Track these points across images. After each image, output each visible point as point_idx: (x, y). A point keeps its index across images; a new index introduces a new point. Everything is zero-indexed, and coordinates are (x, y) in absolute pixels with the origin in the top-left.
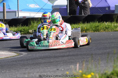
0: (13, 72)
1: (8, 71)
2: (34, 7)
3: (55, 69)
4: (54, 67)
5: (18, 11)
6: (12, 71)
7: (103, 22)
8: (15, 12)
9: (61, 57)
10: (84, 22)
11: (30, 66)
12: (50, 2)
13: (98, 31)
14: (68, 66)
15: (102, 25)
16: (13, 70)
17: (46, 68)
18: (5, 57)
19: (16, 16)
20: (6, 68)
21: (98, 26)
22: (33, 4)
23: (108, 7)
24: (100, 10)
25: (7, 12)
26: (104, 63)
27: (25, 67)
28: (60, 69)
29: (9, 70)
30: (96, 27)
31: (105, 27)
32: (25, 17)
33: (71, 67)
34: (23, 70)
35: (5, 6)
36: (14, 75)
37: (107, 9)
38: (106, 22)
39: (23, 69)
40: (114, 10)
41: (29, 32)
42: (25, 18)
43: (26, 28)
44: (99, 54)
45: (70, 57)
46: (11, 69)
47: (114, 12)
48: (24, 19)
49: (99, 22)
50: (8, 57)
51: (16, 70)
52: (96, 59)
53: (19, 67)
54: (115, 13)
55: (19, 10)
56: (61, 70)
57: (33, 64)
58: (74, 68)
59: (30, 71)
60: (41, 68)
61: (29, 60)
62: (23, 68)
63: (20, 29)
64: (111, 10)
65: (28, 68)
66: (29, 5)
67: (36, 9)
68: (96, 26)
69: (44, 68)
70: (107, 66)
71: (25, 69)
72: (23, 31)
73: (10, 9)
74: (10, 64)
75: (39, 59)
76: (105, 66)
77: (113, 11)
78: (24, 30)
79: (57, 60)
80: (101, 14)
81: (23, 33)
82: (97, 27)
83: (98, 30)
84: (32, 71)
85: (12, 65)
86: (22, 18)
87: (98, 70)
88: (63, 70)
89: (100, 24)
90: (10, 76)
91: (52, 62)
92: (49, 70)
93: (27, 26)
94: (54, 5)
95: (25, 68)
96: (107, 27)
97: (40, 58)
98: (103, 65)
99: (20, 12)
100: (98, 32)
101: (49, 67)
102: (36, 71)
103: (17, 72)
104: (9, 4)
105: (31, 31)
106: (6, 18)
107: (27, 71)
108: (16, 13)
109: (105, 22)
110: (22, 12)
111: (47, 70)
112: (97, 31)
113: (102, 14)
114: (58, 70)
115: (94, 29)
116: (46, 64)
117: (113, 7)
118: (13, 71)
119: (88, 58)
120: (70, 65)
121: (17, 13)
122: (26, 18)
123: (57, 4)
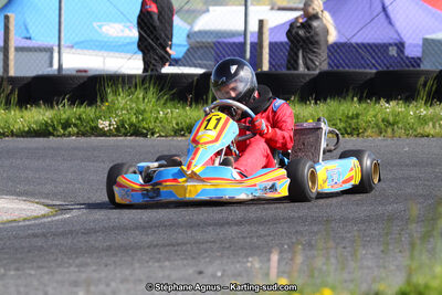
0: (31, 275)
1: (12, 273)
2: (120, 35)
3: (191, 271)
4: (185, 262)
5: (59, 45)
6: (28, 271)
7: (378, 101)
8: (50, 50)
9: (215, 225)
10: (304, 99)
11: (95, 255)
12: (182, 19)
13: (358, 135)
14: (239, 262)
15: (372, 112)
16: (32, 268)
17: (157, 264)
18: (5, 218)
19: (51, 65)
20: (5, 262)
21: (357, 116)
22: (116, 21)
23: (396, 44)
24: (367, 56)
25: (18, 49)
26: (374, 254)
27: (77, 257)
28: (209, 270)
29: (17, 269)
30: (348, 117)
31: (383, 121)
32: (85, 71)
33: (249, 264)
34: (72, 269)
35: (12, 27)
36: (37, 289)
37: (393, 51)
38: (388, 102)
39: (71, 265)
40: (419, 59)
41: (97, 127)
42: (84, 74)
43: (86, 112)
44: (355, 221)
45: (247, 228)
46: (26, 265)
47: (419, 66)
48: (83, 77)
49: (360, 100)
50: (15, 221)
51: (45, 270)
52: (343, 239)
53: (56, 260)
54: (423, 67)
55: (62, 43)
56: (214, 276)
57: (109, 248)
58: (261, 268)
59: (96, 275)
60: (137, 265)
61: (95, 232)
62: (71, 261)
63: (64, 116)
64: (407, 58)
65: (87, 265)
66: (100, 27)
67: (128, 43)
68: (350, 114)
69: (150, 264)
70: (385, 268)
71: (77, 266)
72: (75, 125)
73: (30, 38)
74: (23, 248)
75: (133, 229)
76: (378, 267)
77: (416, 61)
78: (80, 119)
79: (199, 236)
80: (368, 70)
81: (75, 130)
82: (352, 118)
83: (357, 129)
84: (103, 274)
85: (29, 251)
86: (74, 73)
87: (352, 281)
88: (219, 274)
89: (364, 105)
90: (22, 289)
91: (178, 245)
92: (167, 273)
93: (90, 104)
94: (196, 28)
95: (77, 261)
96: (391, 119)
97: (136, 228)
98: (370, 264)
99: (68, 50)
100: (354, 138)
101: (167, 263)
102: (118, 275)
103: (46, 277)
104: (28, 20)
105: (103, 124)
106: (12, 73)
107: (84, 276)
108: (52, 53)
109: (383, 102)
110: (73, 50)
111: (161, 275)
112: (351, 134)
113: (374, 71)
114: (201, 273)
115: (341, 125)
116: (156, 250)
117: (415, 46)
118: (33, 272)
119: (316, 233)
120: (247, 256)
121: (56, 55)
122: (90, 74)
123: (207, 28)
